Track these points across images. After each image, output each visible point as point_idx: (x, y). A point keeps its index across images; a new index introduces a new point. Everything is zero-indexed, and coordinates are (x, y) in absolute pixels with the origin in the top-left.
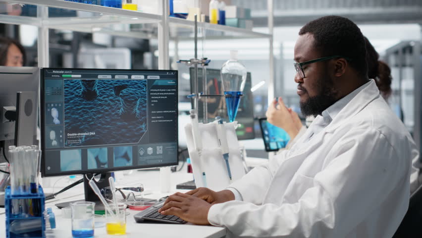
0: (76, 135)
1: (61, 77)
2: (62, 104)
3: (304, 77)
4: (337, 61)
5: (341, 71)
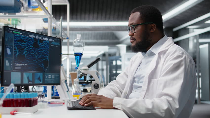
0: (18, 64)
1: (13, 32)
2: (13, 47)
3: (135, 33)
4: (151, 25)
5: (153, 30)
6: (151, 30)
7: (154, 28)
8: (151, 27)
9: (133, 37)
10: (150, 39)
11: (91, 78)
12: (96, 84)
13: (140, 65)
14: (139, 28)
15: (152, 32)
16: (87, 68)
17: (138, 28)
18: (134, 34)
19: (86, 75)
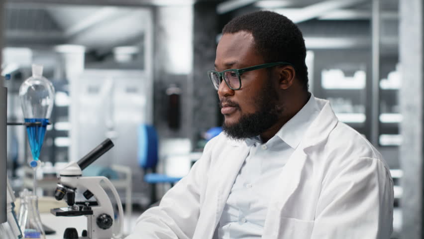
3: (239, 89)
4: (283, 69)
5: (287, 82)
6: (281, 82)
7: (289, 79)
8: (281, 75)
9: (234, 99)
10: (279, 108)
11: (88, 199)
12: (104, 216)
13: (240, 172)
14: (252, 76)
15: (285, 88)
16: (77, 169)
17: (247, 76)
18: (237, 92)
19: (75, 189)
